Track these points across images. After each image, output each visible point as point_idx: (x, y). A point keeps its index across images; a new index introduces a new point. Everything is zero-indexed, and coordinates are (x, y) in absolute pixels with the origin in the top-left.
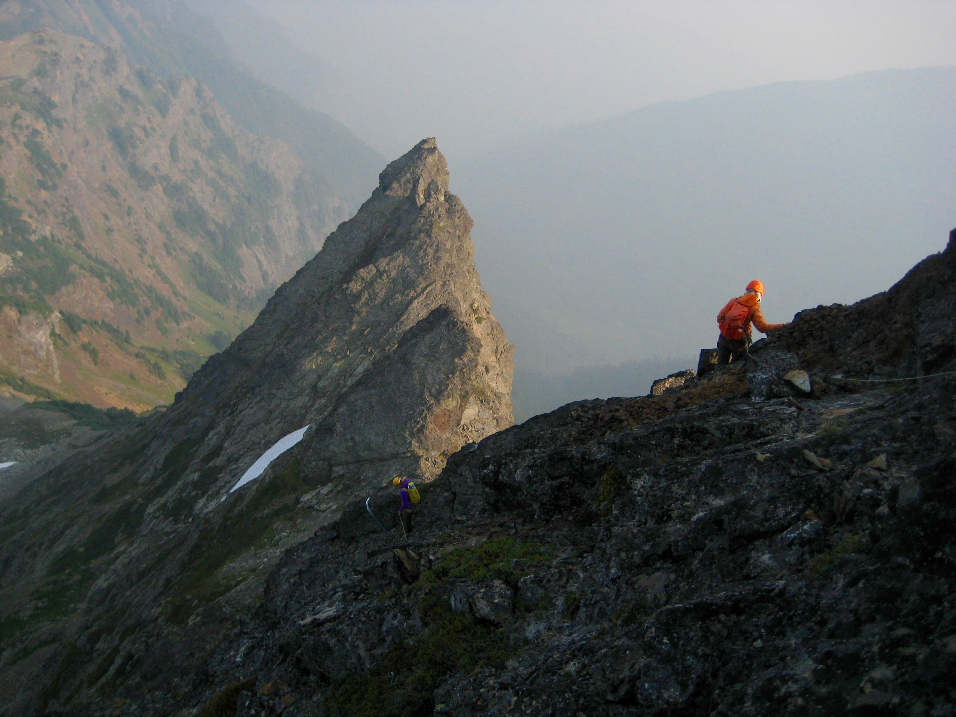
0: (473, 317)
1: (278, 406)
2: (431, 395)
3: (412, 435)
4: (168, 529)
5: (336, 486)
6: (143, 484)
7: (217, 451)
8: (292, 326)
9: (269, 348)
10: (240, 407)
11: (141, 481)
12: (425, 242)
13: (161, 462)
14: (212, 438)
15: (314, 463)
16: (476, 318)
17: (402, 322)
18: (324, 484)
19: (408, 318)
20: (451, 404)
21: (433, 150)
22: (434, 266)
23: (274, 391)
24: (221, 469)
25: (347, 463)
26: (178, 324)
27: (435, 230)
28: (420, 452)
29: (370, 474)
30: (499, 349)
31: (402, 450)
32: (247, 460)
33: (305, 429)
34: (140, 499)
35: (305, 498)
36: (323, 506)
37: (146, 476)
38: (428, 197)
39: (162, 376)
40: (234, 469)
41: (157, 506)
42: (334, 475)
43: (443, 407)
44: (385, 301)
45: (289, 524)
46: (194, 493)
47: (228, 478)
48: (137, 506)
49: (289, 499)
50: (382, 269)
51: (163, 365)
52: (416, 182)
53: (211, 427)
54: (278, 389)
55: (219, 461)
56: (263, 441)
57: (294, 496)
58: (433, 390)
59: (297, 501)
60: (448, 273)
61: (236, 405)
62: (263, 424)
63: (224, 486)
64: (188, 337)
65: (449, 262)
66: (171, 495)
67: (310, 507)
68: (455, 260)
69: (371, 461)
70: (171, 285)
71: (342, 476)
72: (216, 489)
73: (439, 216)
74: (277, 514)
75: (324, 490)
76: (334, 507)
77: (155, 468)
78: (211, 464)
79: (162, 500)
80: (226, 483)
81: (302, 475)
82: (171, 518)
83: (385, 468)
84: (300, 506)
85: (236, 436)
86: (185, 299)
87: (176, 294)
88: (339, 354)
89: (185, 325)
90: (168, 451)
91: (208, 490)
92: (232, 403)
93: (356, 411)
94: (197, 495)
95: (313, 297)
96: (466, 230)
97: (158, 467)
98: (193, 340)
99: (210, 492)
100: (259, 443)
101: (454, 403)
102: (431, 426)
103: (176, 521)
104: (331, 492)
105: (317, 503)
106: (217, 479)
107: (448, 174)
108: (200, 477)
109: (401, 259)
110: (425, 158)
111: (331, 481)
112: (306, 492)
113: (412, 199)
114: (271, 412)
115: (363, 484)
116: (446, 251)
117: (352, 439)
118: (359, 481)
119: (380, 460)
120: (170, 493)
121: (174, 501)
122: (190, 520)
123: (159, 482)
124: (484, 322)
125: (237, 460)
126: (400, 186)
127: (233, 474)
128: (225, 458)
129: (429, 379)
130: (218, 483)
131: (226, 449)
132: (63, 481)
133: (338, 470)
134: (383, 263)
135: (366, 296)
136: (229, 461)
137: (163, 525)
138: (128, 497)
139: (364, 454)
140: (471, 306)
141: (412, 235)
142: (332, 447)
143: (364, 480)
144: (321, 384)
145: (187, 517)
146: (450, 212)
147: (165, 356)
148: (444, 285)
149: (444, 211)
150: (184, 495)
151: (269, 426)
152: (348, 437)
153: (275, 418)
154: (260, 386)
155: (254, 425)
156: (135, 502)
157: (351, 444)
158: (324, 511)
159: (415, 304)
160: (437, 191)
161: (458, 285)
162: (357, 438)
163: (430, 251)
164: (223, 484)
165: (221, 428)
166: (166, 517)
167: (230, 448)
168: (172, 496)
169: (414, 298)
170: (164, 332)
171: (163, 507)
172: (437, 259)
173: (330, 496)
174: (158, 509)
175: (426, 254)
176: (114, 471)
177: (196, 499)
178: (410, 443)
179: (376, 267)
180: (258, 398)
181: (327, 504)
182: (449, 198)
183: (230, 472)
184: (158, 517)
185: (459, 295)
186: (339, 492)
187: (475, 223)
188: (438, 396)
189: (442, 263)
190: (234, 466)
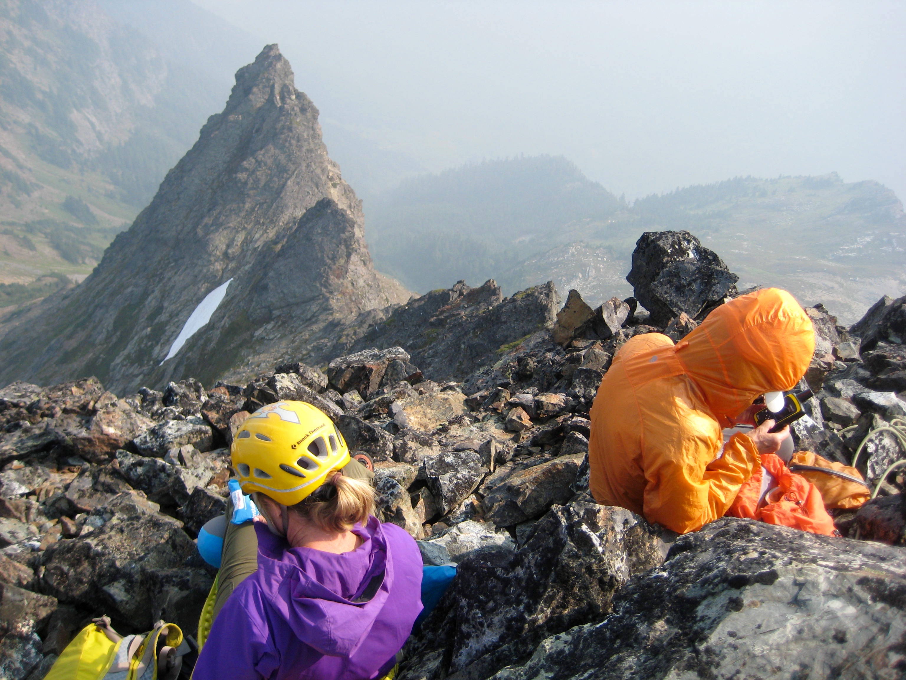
0: (330, 184)
1: (201, 271)
2: (329, 258)
3: (321, 285)
4: (136, 372)
5: (277, 323)
6: (100, 344)
7: (159, 310)
8: (195, 209)
9: (179, 228)
10: (167, 275)
11: (98, 341)
12: (288, 136)
13: (111, 325)
14: (151, 302)
15: (258, 311)
16: (332, 184)
17: (282, 198)
18: (268, 322)
19: (285, 194)
20: (342, 261)
21: (279, 57)
22: (298, 153)
23: (195, 261)
24: (167, 322)
25: (281, 307)
26: (29, 195)
27: (295, 125)
28: (328, 295)
29: (299, 312)
30: (352, 204)
31: (316, 294)
32: (185, 313)
33: (225, 286)
34: (102, 355)
35: (257, 333)
36: (271, 336)
37: (101, 338)
38: (283, 98)
39: (32, 248)
40: (177, 322)
41: (123, 357)
42: (274, 316)
43: (337, 264)
44: (267, 184)
45: (251, 351)
46: (150, 343)
47: (173, 329)
48: (101, 360)
49: (246, 335)
50: (259, 159)
51: (30, 236)
52: (272, 87)
53: (146, 294)
54: (198, 259)
55: (163, 317)
56: (194, 299)
57: (249, 333)
58: (330, 256)
59: (252, 336)
60: (309, 156)
61: (161, 274)
62: (191, 286)
63: (172, 335)
64: (41, 206)
65: (308, 147)
66: (131, 348)
67: (263, 338)
68: (312, 146)
69: (297, 304)
70: (15, 160)
71: (280, 316)
72: (167, 338)
73: (296, 114)
74: (241, 346)
75: (270, 326)
76: (279, 336)
77: (108, 331)
78: (156, 321)
79: (126, 352)
80: (173, 332)
81: (251, 319)
82: (137, 364)
83: (308, 308)
84: (255, 339)
85: (173, 298)
86: (30, 170)
87: (21, 167)
88: (239, 227)
89: (36, 194)
90: (114, 317)
91: (160, 339)
92: (158, 273)
93: (281, 274)
94: (152, 345)
95: (206, 184)
96: (315, 118)
97: (110, 328)
98: (46, 208)
99: (162, 341)
100: (192, 300)
101: (343, 261)
102: (332, 277)
103: (141, 365)
104: (274, 327)
105: (267, 335)
106: (165, 331)
107: (293, 73)
108: (151, 331)
109: (272, 149)
110: (275, 66)
111: (273, 320)
112: (256, 330)
113: (270, 101)
114: (196, 277)
115: (295, 319)
116: (306, 140)
117: (282, 292)
118: (292, 317)
119: (303, 302)
120: (129, 346)
121: (135, 352)
122: (151, 363)
123: (114, 339)
124: (338, 186)
125: (177, 314)
126: (260, 90)
127: (176, 325)
128: (167, 315)
129: (326, 248)
130: (166, 333)
131: (167, 308)
132: (16, 353)
133: (276, 313)
134: (260, 155)
135: (252, 181)
136: (171, 317)
137: (131, 370)
138: (90, 355)
139: (292, 300)
140: (328, 177)
141: (277, 131)
142: (269, 299)
143: (295, 316)
144: (230, 251)
145: (149, 361)
146: (303, 110)
147: (30, 228)
148: (308, 166)
149: (298, 110)
150: (142, 346)
151: (197, 288)
152: (279, 291)
153: (200, 281)
154: (183, 258)
155: (185, 288)
156: (98, 357)
157: (282, 295)
158: (272, 339)
159: (289, 183)
160: (289, 93)
161: (317, 164)
162: (285, 291)
163: (294, 142)
164: (170, 334)
165: (157, 293)
166: (132, 364)
167: (169, 307)
168: (133, 349)
169: (288, 179)
170: (18, 205)
171: (128, 357)
172: (300, 147)
173: (274, 329)
174: (124, 360)
175: (291, 144)
176: (70, 337)
177: (152, 347)
178: (321, 290)
179: (255, 159)
180: (183, 268)
181: (274, 334)
182: (300, 96)
183: (174, 324)
184: (126, 365)
185: (318, 171)
186: (279, 326)
187: (321, 112)
188: (334, 259)
189: (304, 149)
190: (176, 320)
